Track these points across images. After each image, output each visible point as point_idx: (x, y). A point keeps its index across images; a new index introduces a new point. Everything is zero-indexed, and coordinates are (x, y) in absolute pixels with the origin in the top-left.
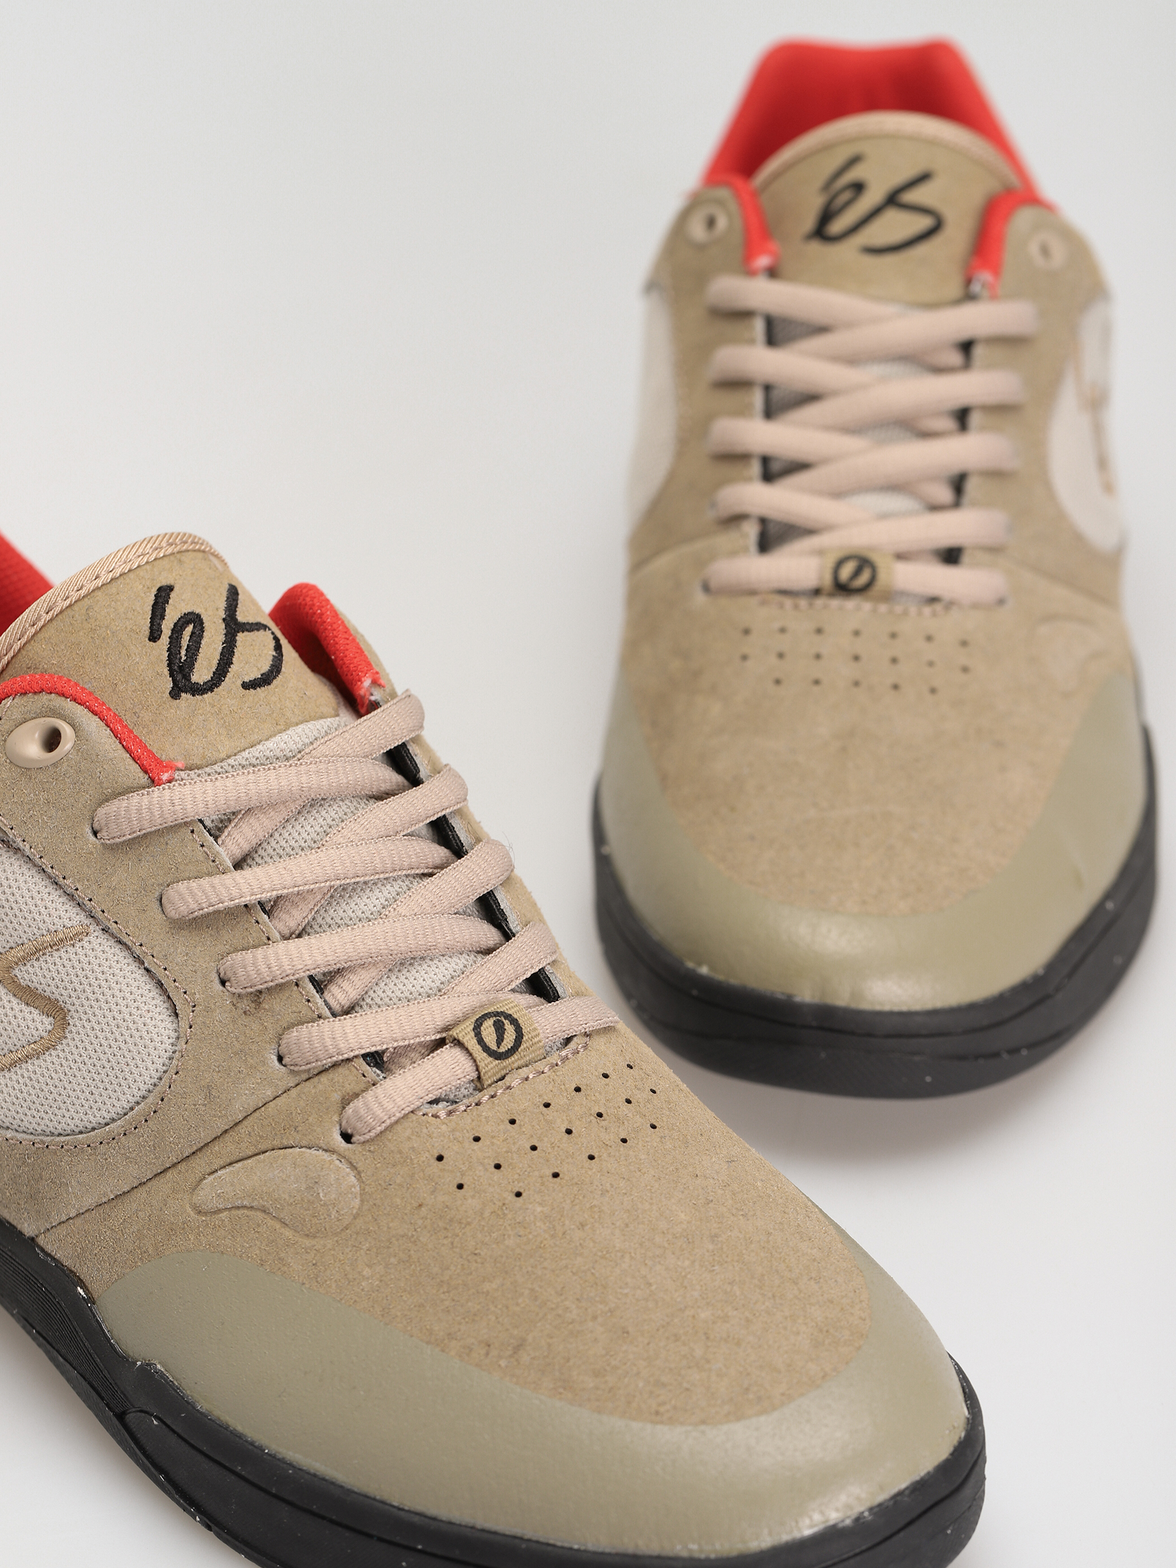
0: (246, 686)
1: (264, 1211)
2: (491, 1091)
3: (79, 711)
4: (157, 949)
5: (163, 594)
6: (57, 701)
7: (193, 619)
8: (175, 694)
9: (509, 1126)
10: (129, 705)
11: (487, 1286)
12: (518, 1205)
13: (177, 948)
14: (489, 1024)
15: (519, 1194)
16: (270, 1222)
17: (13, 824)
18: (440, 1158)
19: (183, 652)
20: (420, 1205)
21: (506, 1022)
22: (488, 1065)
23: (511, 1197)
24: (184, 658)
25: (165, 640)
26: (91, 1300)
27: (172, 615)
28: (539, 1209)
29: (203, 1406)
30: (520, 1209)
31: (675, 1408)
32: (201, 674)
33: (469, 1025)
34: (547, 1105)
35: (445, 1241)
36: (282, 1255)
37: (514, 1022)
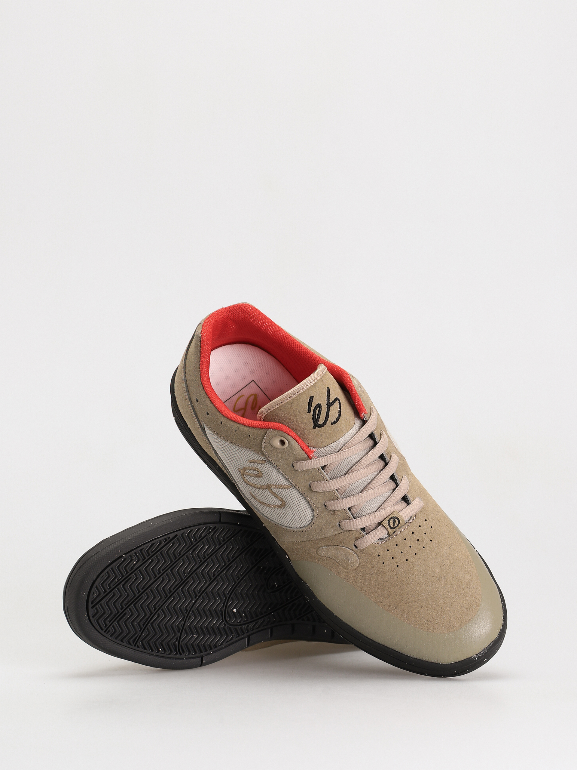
0: (332, 424)
1: (335, 560)
2: (392, 536)
3: (290, 438)
4: (309, 496)
5: (311, 398)
6: (284, 434)
7: (319, 406)
8: (314, 428)
9: (396, 546)
10: (302, 430)
11: (389, 590)
12: (398, 569)
13: (314, 497)
14: (392, 520)
15: (398, 566)
16: (337, 563)
17: (272, 460)
18: (379, 556)
19: (316, 416)
20: (374, 567)
21: (396, 520)
22: (391, 531)
23: (396, 567)
24: (317, 418)
25: (312, 412)
26: (289, 559)
27: (313, 406)
28: (403, 570)
29: (319, 598)
30: (398, 570)
31: (433, 628)
32: (321, 422)
33: (387, 521)
34: (405, 539)
35: (380, 577)
36: (339, 572)
37: (398, 519)
